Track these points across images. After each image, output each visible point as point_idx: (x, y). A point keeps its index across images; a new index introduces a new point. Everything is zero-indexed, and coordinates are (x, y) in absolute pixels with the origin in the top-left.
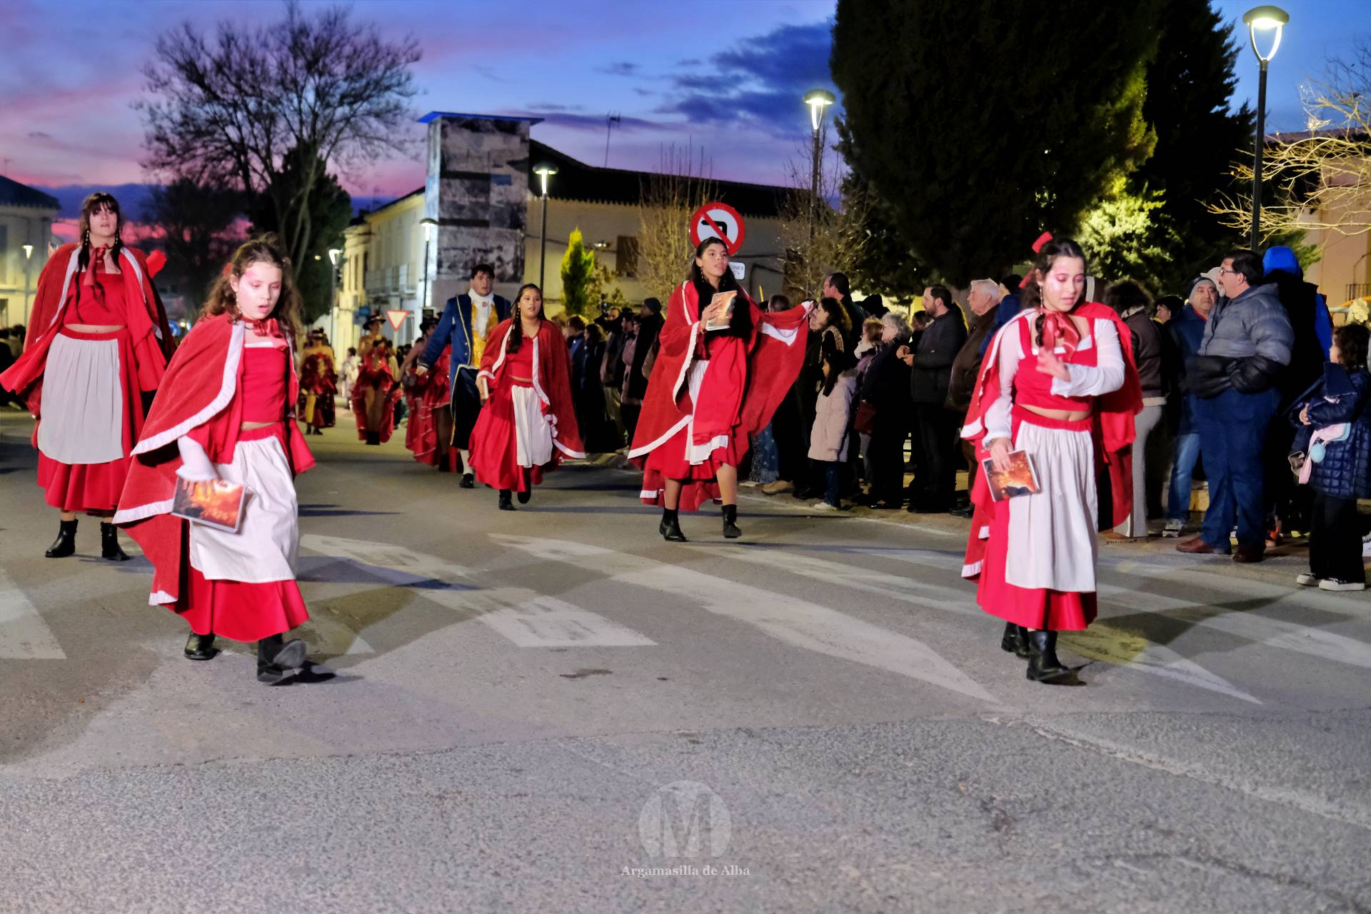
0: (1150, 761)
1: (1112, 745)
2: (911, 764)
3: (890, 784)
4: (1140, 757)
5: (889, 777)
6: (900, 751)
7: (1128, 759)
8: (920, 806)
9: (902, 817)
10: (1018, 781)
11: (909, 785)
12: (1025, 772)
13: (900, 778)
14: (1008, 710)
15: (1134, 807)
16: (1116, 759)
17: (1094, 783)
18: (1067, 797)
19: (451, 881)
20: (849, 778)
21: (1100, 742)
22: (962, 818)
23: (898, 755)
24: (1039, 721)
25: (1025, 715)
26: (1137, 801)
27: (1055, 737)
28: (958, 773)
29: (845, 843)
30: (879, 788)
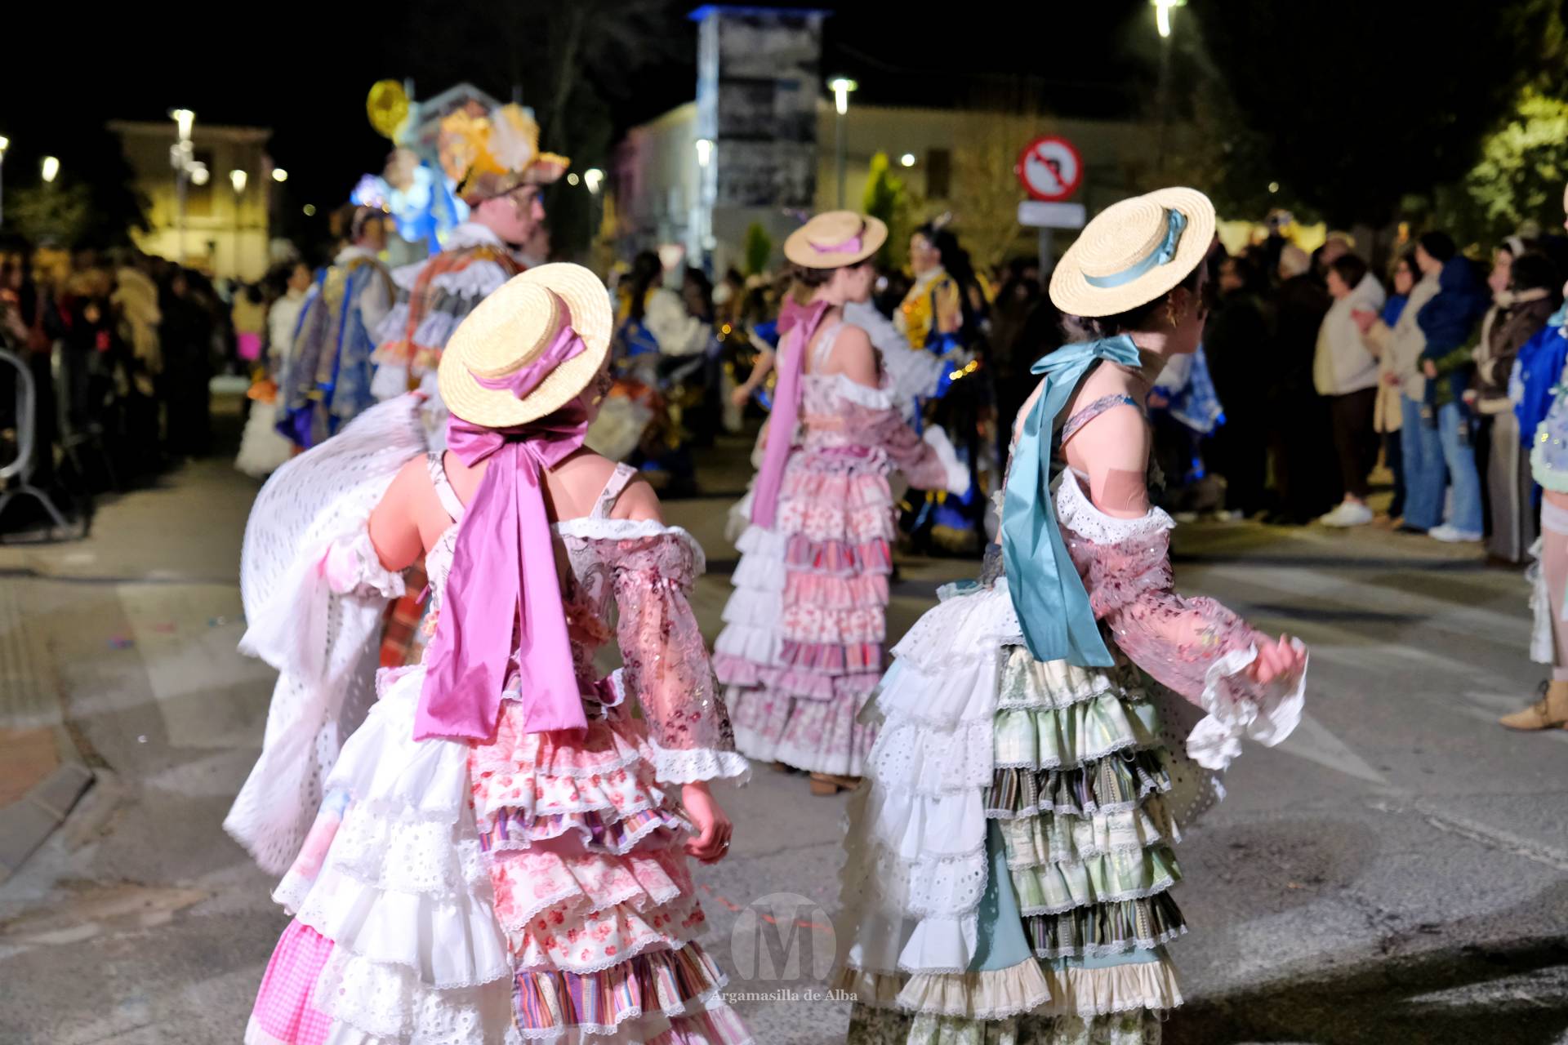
0: (1558, 860)
1: (1514, 839)
2: (1287, 866)
3: (1265, 892)
4: (1546, 854)
5: (1264, 884)
6: (1274, 849)
7: (1533, 857)
8: (1298, 921)
9: (1280, 937)
10: (1408, 888)
11: (1286, 894)
12: (1415, 875)
13: (1276, 884)
14: (1396, 792)
15: (1538, 921)
16: (1518, 856)
17: (1493, 891)
18: (1462, 908)
19: (794, 1020)
20: (1219, 886)
21: (1501, 835)
22: (1345, 937)
23: (1273, 854)
24: (1433, 806)
25: (1416, 798)
26: (1541, 914)
27: (1450, 829)
28: (1340, 877)
29: (1217, 970)
30: (1253, 898)
